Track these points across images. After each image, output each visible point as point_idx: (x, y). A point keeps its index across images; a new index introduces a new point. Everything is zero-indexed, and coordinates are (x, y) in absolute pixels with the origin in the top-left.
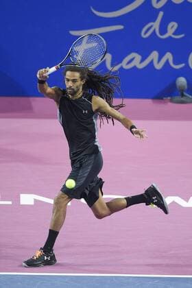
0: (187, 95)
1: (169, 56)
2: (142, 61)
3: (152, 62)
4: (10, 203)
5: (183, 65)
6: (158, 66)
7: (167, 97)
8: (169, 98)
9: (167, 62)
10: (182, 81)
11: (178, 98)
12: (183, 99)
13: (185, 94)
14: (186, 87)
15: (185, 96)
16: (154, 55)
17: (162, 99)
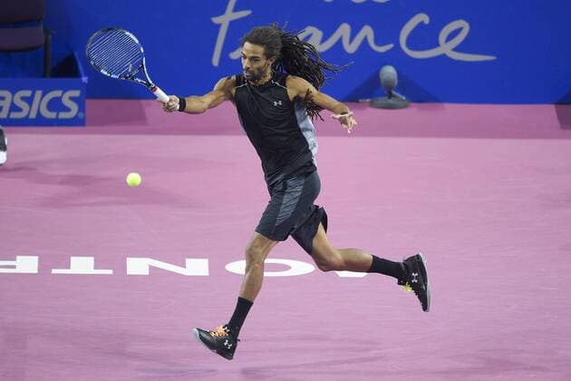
0: (398, 95)
1: (367, 32)
2: (324, 40)
3: (340, 42)
4: (110, 272)
5: (391, 46)
6: (351, 48)
7: (366, 98)
8: (368, 100)
9: (365, 41)
10: (389, 72)
11: (383, 100)
12: (391, 101)
13: (394, 92)
14: (396, 82)
15: (395, 96)
16: (344, 30)
17: (357, 102)
